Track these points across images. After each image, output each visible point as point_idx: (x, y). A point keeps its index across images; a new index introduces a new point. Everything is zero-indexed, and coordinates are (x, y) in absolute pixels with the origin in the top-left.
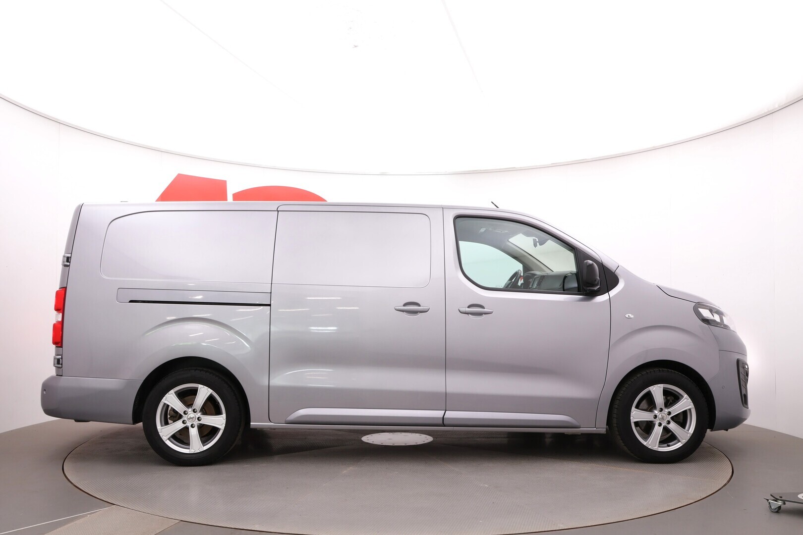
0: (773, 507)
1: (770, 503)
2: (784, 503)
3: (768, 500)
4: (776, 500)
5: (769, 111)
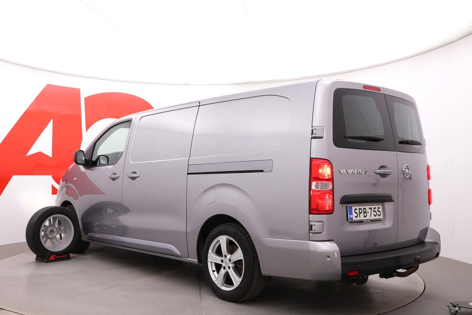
0: (452, 311)
2: (460, 309)
3: (449, 307)
4: (455, 306)
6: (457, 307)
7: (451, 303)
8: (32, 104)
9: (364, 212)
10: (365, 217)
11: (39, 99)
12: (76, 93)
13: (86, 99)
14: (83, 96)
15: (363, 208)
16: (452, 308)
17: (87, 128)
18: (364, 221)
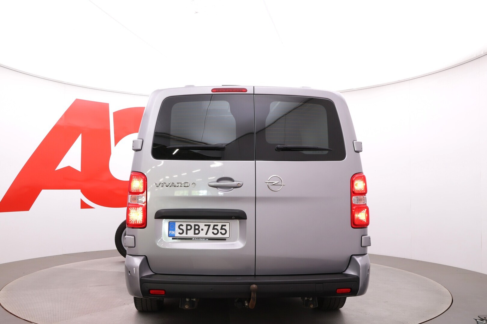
1: (477, 322)
3: (476, 320)
4: (482, 320)
5: (477, 56)
6: (485, 320)
7: (478, 317)
8: (61, 119)
9: (195, 229)
10: (195, 234)
11: (68, 114)
12: (105, 107)
13: (115, 114)
14: (112, 110)
15: (194, 225)
16: (479, 321)
17: (116, 142)
18: (193, 239)
